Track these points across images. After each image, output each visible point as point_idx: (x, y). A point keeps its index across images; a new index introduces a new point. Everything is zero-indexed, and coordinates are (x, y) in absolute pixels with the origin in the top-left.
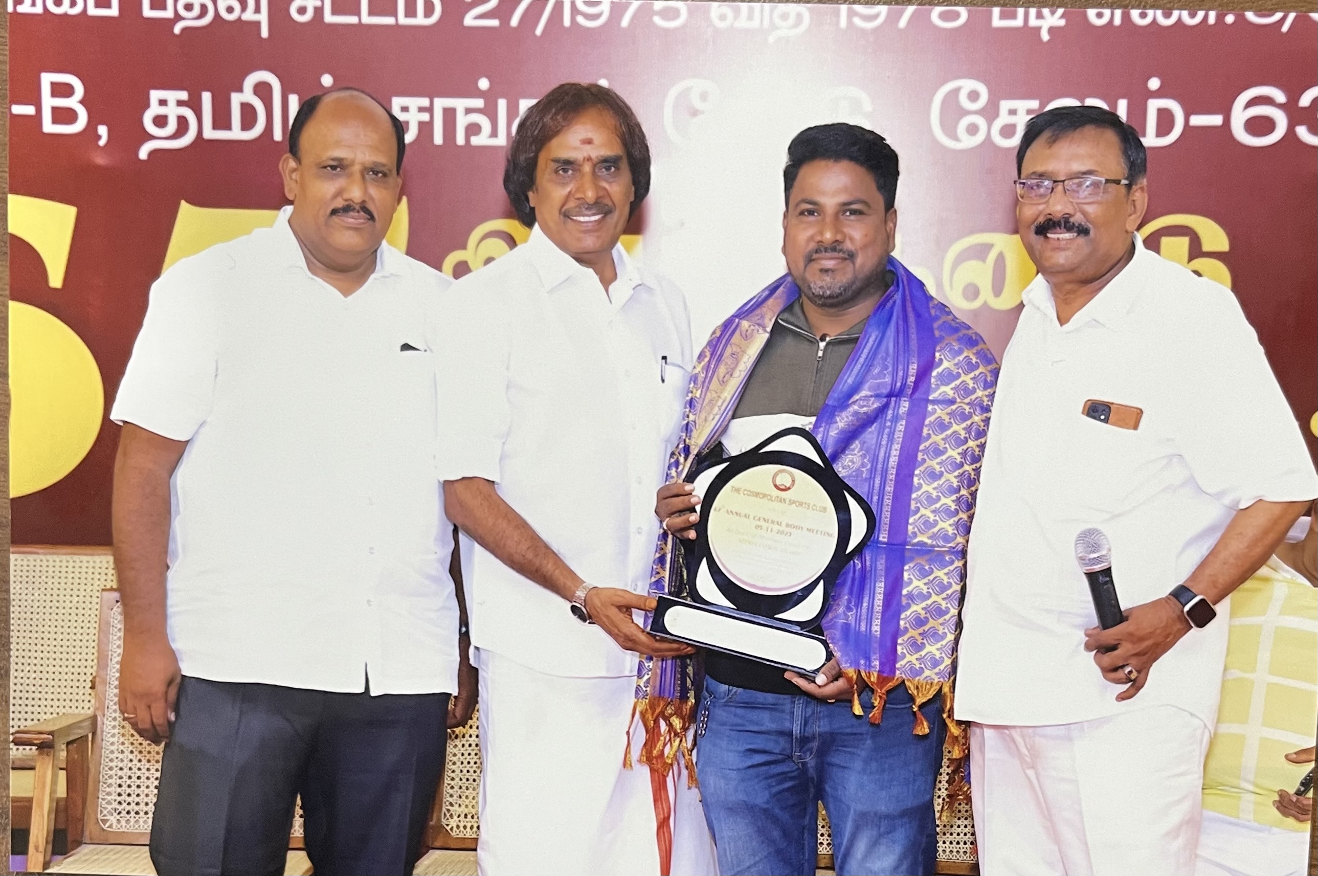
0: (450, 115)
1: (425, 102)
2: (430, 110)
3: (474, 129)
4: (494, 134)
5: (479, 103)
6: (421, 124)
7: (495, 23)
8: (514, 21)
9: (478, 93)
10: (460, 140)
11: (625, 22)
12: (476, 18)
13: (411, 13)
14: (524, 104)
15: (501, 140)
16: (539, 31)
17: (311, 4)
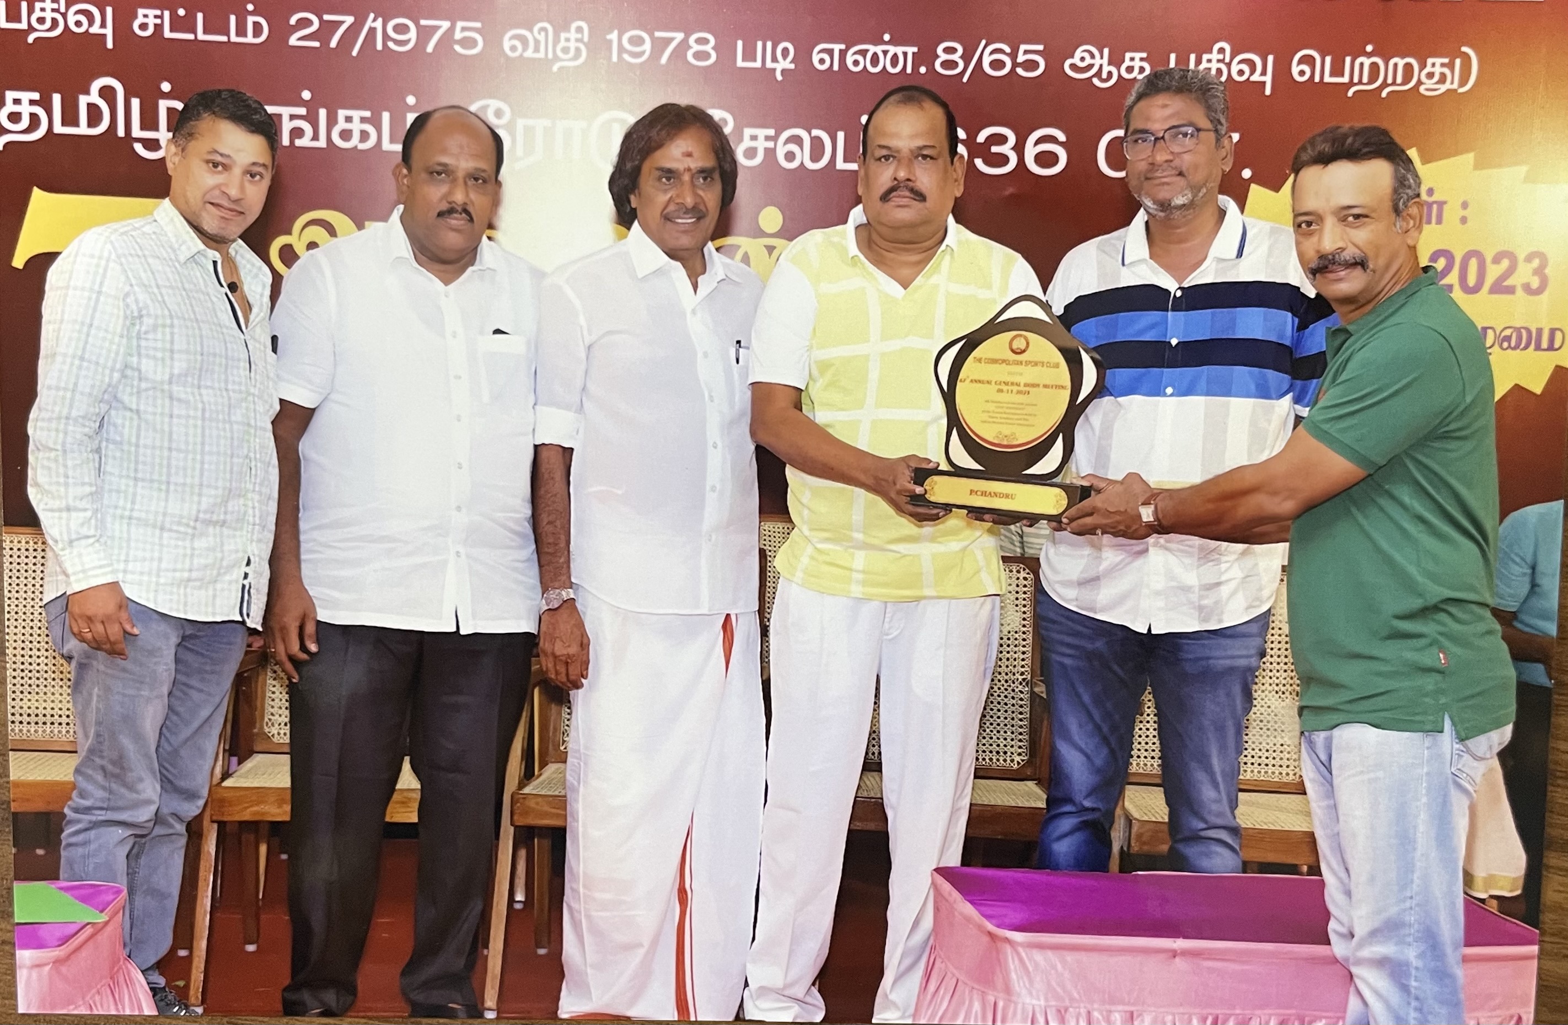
3: (297, 133)
5: (302, 111)
7: (317, 44)
8: (333, 44)
9: (301, 103)
11: (430, 49)
12: (299, 39)
13: (241, 31)
14: (342, 113)
15: (322, 143)
16: (355, 53)
17: (151, 22)
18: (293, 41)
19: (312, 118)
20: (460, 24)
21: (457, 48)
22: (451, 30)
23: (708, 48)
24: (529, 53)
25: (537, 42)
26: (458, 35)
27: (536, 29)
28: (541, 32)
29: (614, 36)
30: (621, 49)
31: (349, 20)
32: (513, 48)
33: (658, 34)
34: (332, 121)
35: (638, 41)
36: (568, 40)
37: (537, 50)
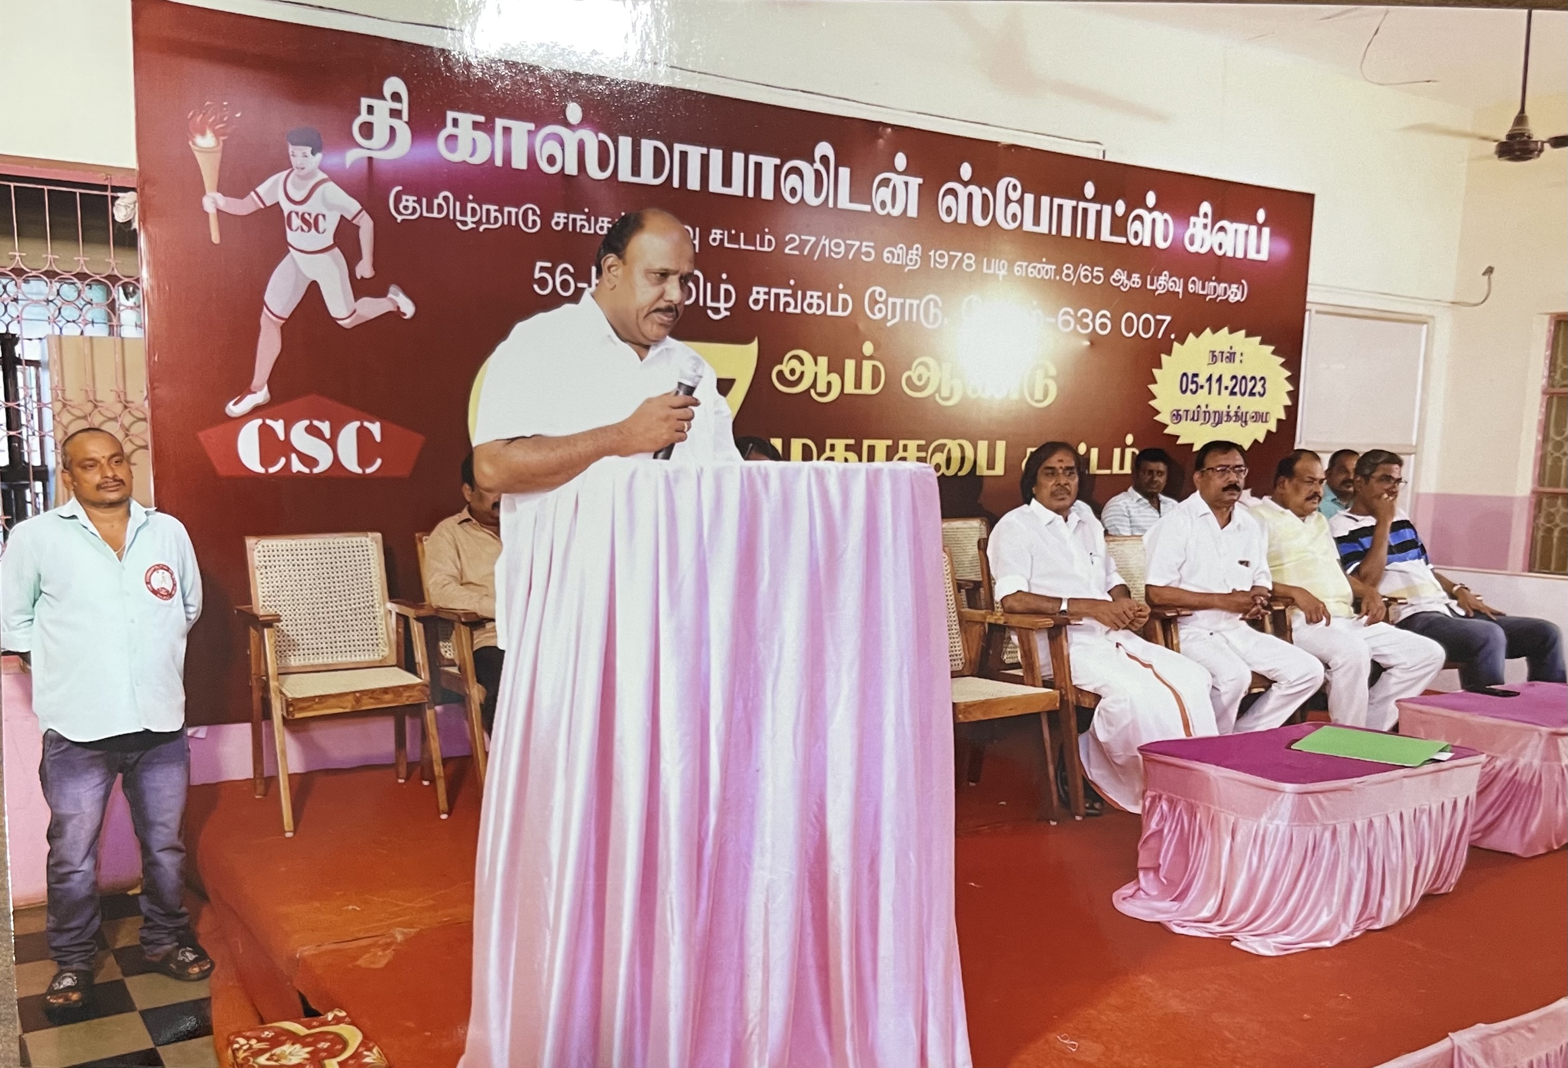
0: (777, 296)
1: (766, 290)
2: (768, 293)
3: (787, 304)
4: (796, 307)
5: (789, 292)
6: (765, 300)
7: (796, 253)
8: (805, 253)
9: (789, 287)
10: (782, 309)
11: (850, 257)
12: (791, 249)
13: (762, 245)
14: (809, 293)
15: (798, 311)
16: (816, 258)
17: (718, 237)
18: (787, 251)
19: (794, 296)
20: (865, 244)
21: (863, 257)
22: (860, 246)
23: (972, 262)
24: (895, 262)
25: (899, 255)
26: (864, 249)
27: (898, 248)
28: (900, 249)
29: (932, 253)
30: (935, 261)
31: (813, 239)
32: (888, 258)
33: (951, 253)
34: (804, 299)
35: (942, 256)
36: (912, 254)
37: (898, 260)
